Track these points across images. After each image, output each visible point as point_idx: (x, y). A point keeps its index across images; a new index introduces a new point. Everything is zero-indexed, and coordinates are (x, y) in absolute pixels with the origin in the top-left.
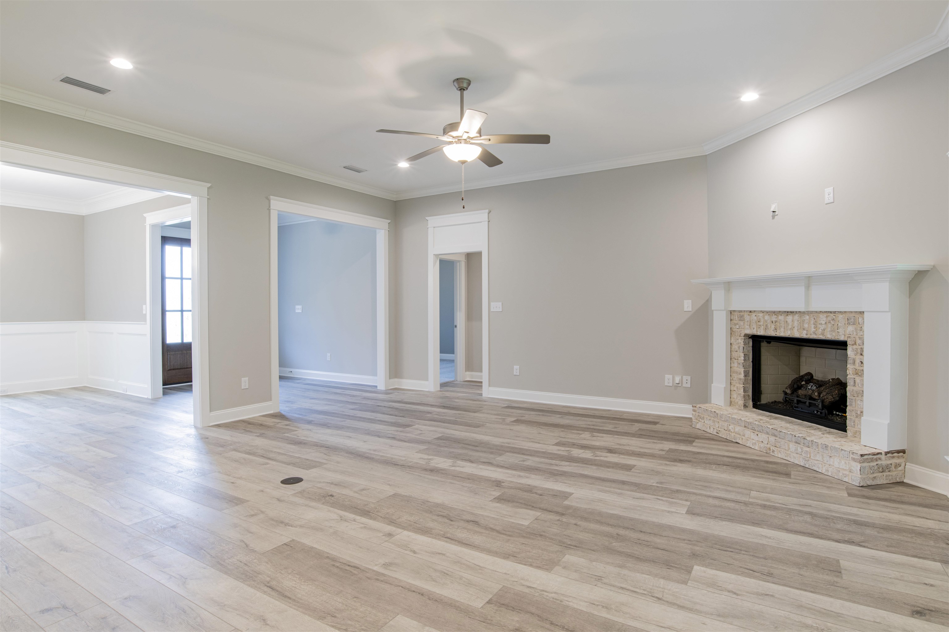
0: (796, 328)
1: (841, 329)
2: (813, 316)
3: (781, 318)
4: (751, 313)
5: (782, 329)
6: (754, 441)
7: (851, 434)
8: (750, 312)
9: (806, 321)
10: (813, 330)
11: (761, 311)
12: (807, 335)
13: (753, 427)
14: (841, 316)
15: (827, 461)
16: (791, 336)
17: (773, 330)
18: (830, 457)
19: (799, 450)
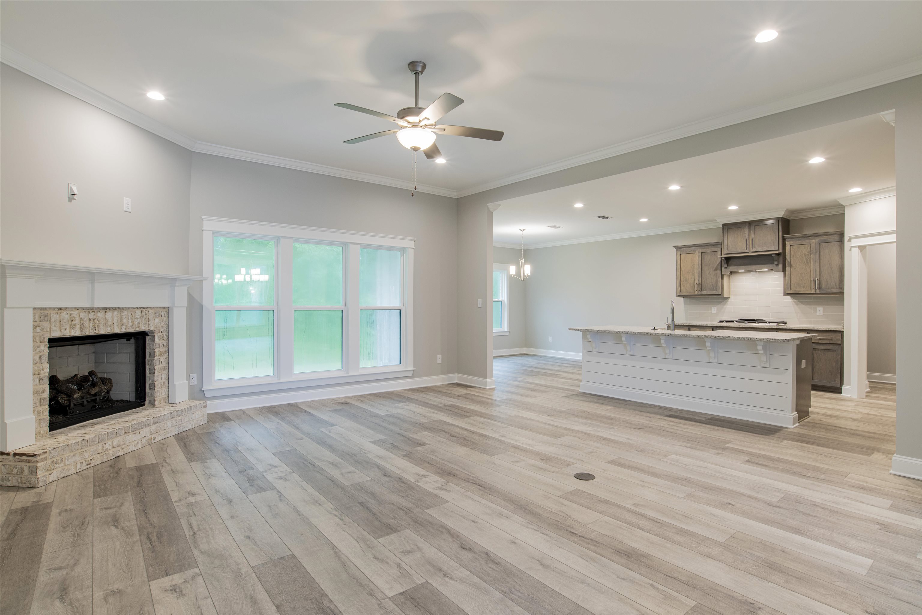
0: (115, 324)
1: (151, 322)
2: (130, 311)
3: (100, 315)
4: (60, 311)
5: (102, 327)
8: (60, 309)
9: (124, 317)
10: (130, 324)
11: (75, 308)
12: (126, 329)
14: (150, 311)
15: (192, 418)
16: (111, 333)
17: (91, 329)
18: (193, 413)
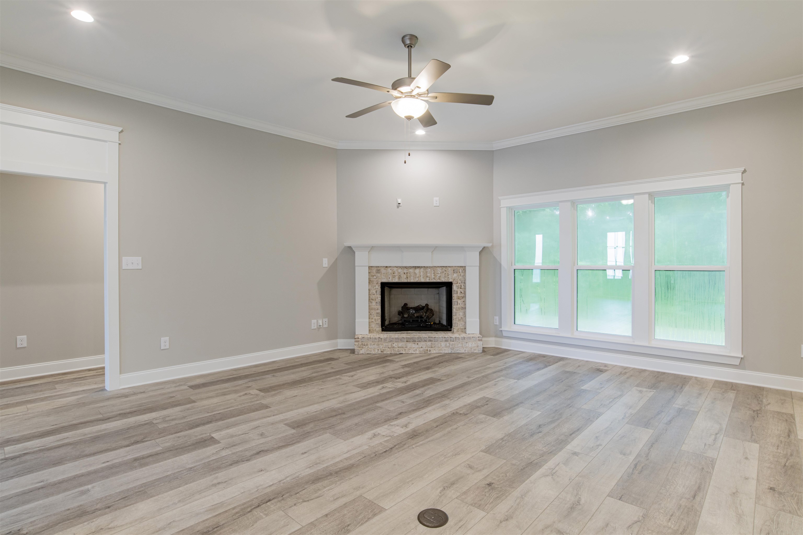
0: (422, 277)
1: (450, 276)
2: (433, 269)
3: (411, 270)
4: (386, 268)
5: (412, 278)
6: (415, 349)
7: (456, 331)
8: (387, 267)
9: (428, 272)
10: (433, 277)
11: (395, 266)
12: (429, 280)
13: (414, 340)
14: (449, 269)
15: (465, 346)
16: (418, 281)
17: (405, 279)
18: (467, 343)
19: (448, 345)
